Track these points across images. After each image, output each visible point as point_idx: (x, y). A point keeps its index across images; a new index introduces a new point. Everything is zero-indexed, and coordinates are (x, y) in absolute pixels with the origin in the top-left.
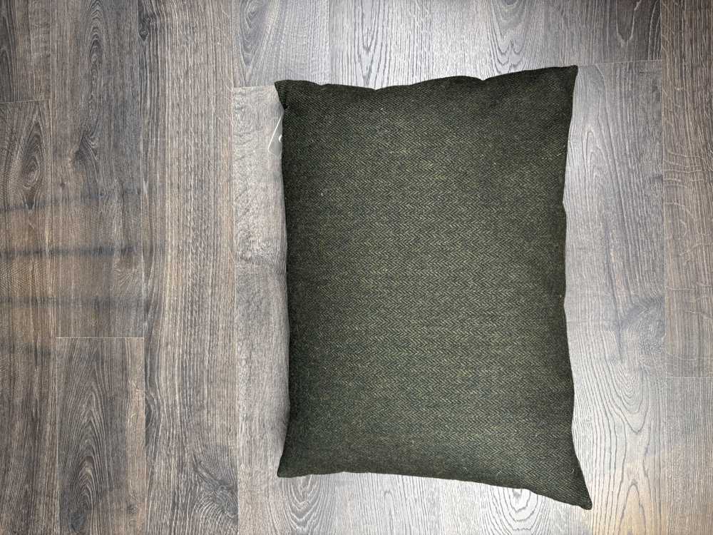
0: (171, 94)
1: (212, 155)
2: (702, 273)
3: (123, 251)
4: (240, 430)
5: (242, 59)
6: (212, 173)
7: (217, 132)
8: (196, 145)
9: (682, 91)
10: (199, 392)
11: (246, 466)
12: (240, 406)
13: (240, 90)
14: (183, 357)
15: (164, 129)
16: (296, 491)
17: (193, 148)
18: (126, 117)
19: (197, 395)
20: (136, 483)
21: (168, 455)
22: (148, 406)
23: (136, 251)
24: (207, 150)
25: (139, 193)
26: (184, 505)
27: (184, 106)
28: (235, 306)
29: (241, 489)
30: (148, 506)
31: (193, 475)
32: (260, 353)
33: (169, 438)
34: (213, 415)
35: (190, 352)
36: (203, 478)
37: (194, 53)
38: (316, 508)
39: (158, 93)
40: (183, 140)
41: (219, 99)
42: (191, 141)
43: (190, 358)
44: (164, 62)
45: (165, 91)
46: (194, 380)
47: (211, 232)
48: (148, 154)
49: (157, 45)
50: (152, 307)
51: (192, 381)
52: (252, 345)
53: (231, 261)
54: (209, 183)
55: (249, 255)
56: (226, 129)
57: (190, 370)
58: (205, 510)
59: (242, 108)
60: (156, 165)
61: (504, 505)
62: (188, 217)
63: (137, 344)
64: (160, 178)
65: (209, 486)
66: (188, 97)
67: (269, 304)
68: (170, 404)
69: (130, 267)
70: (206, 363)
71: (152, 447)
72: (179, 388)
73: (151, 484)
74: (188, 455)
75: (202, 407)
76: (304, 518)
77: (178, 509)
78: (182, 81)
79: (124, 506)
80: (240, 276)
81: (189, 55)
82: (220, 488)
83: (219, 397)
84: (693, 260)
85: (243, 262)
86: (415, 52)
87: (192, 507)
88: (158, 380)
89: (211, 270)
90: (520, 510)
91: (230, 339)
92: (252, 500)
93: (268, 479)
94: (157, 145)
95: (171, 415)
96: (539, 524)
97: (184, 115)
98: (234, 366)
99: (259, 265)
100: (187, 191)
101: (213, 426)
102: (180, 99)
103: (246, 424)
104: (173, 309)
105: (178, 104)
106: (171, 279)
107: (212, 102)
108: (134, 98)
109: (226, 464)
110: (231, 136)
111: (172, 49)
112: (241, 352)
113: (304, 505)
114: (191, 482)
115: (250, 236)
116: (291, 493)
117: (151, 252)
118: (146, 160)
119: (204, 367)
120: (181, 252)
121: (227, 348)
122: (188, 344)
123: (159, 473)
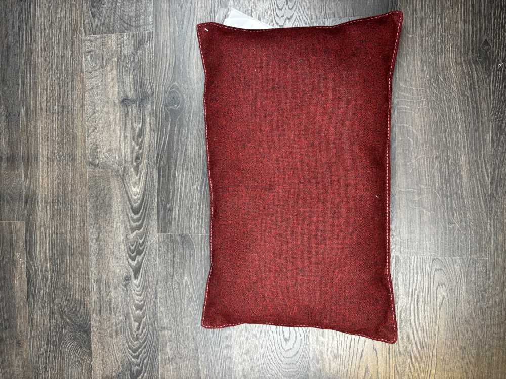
0: (40, 40)
1: (70, 87)
2: (424, 178)
3: (8, 159)
4: (92, 289)
5: (90, 14)
6: (70, 100)
7: (73, 70)
8: (58, 79)
9: (414, 38)
10: (64, 261)
11: (97, 315)
12: (92, 272)
13: (89, 37)
14: (52, 236)
15: (36, 67)
16: (132, 334)
17: (56, 82)
18: (9, 58)
19: (62, 264)
20: (22, 326)
21: (43, 307)
22: (28, 271)
23: (18, 159)
24: (66, 83)
25: (19, 116)
27: (49, 50)
28: (88, 199)
29: (94, 331)
30: (31, 341)
31: (60, 321)
32: (105, 234)
33: (43, 294)
34: (74, 278)
35: (57, 233)
36: (67, 323)
37: (56, 10)
38: (145, 346)
39: (31, 40)
40: (49, 76)
41: (74, 45)
42: (55, 76)
43: (57, 237)
44: (35, 16)
45: (36, 39)
46: (60, 252)
47: (70, 145)
48: (25, 87)
49: (30, 4)
50: (30, 200)
51: (58, 253)
52: (100, 228)
53: (84, 166)
54: (68, 108)
55: (97, 162)
56: (79, 67)
57: (57, 246)
58: (69, 346)
59: (91, 51)
60: (30, 95)
61: (277, 346)
62: (54, 133)
63: (20, 227)
64: (34, 104)
65: (71, 329)
66: (52, 43)
67: (111, 198)
68: (43, 269)
69: (14, 170)
70: (68, 241)
71: (32, 301)
72: (50, 259)
73: (32, 326)
74: (57, 306)
75: (66, 272)
76: (137, 353)
77: (50, 344)
78: (47, 31)
79: (15, 341)
80: (90, 178)
81: (52, 11)
82: (79, 331)
83: (78, 265)
84: (417, 168)
85: (93, 167)
86: (216, 9)
87: (60, 344)
88: (35, 253)
89: (70, 173)
90: (289, 350)
91: (84, 224)
92: (101, 340)
93: (112, 324)
94: (30, 79)
95: (44, 278)
96: (301, 360)
97: (49, 56)
98: (87, 243)
99: (104, 169)
100: (53, 114)
101: (73, 286)
102: (47, 45)
103: (96, 285)
104: (45, 201)
105: (45, 49)
106: (42, 179)
107: (69, 47)
108: (14, 44)
109: (83, 314)
110: (83, 74)
111: (41, 7)
112: (92, 233)
113: (137, 343)
114: (59, 326)
115: (97, 148)
116: (128, 334)
117: (28, 159)
118: (23, 91)
119: (67, 244)
120: (49, 160)
121: (83, 230)
122: (55, 227)
123: (37, 319)
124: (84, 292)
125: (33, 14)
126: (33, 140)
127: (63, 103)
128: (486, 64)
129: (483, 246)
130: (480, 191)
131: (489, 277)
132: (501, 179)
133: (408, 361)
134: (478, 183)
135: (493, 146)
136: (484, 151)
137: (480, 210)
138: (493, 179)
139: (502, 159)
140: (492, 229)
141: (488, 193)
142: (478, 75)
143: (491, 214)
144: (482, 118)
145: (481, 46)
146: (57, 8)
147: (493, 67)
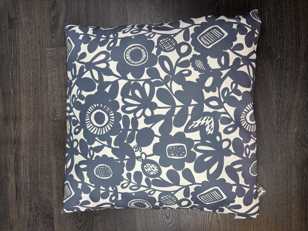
0: (22, 51)
1: (39, 77)
3: (4, 119)
4: (54, 193)
5: (51, 37)
6: (40, 84)
7: (41, 67)
8: (33, 73)
10: (37, 177)
11: (57, 208)
12: (54, 183)
13: (50, 49)
14: (30, 162)
15: (19, 67)
16: (78, 218)
17: (31, 74)
18: (4, 62)
19: (36, 179)
20: (13, 216)
21: (25, 205)
22: (16, 184)
23: (9, 119)
24: (37, 75)
25: (10, 94)
26: (32, 225)
27: (27, 56)
28: (51, 141)
29: (55, 218)
30: (18, 225)
31: (36, 212)
33: (25, 197)
34: (43, 187)
35: (33, 161)
36: (40, 214)
38: (86, 225)
39: (16, 51)
40: (27, 71)
41: (42, 53)
42: (31, 71)
43: (33, 163)
44: (18, 38)
45: (19, 50)
47: (40, 110)
48: (13, 78)
49: (16, 31)
50: (17, 142)
51: (34, 173)
52: (58, 157)
53: (48, 122)
54: (39, 89)
55: (56, 119)
56: (45, 66)
57: (33, 169)
58: (41, 227)
59: (51, 57)
60: (16, 82)
61: (163, 222)
62: (31, 104)
63: (11, 158)
64: (18, 88)
65: (42, 217)
66: (29, 53)
67: (64, 140)
68: (25, 183)
69: (7, 125)
70: (40, 165)
71: (19, 201)
72: (29, 176)
73: (19, 216)
74: (33, 204)
75: (38, 183)
76: (81, 230)
77: (30, 227)
78: (26, 46)
79: (9, 226)
80: (52, 128)
81: (28, 34)
82: (46, 218)
83: (45, 179)
85: (53, 122)
87: (36, 226)
88: (20, 173)
89: (40, 126)
90: (169, 224)
91: (49, 155)
92: (60, 223)
94: (16, 73)
95: (26, 188)
97: (27, 60)
98: (51, 167)
99: (60, 123)
100: (29, 92)
101: (43, 192)
102: (26, 54)
103: (57, 191)
104: (25, 143)
105: (24, 56)
106: (24, 130)
107: (38, 55)
108: (7, 54)
109: (49, 208)
110: (47, 69)
111: (22, 33)
112: (53, 160)
113: (81, 224)
114: (35, 216)
115: (56, 111)
116: (76, 219)
117: (16, 119)
118: (12, 80)
119: (39, 167)
120: (28, 119)
121: (48, 159)
122: (32, 157)
123: (22, 212)
124: (49, 195)
125: (17, 36)
126: (18, 108)
127: (35, 86)
128: (270, 59)
129: (275, 160)
130: (271, 129)
131: (279, 177)
132: (282, 122)
133: (237, 227)
134: (270, 124)
135: (276, 104)
136: (272, 106)
137: (271, 139)
138: (277, 122)
139: (282, 110)
140: (279, 150)
141: (275, 129)
142: (266, 65)
143: (278, 141)
144: (270, 88)
145: (267, 49)
146: (31, 33)
147: (274, 61)
